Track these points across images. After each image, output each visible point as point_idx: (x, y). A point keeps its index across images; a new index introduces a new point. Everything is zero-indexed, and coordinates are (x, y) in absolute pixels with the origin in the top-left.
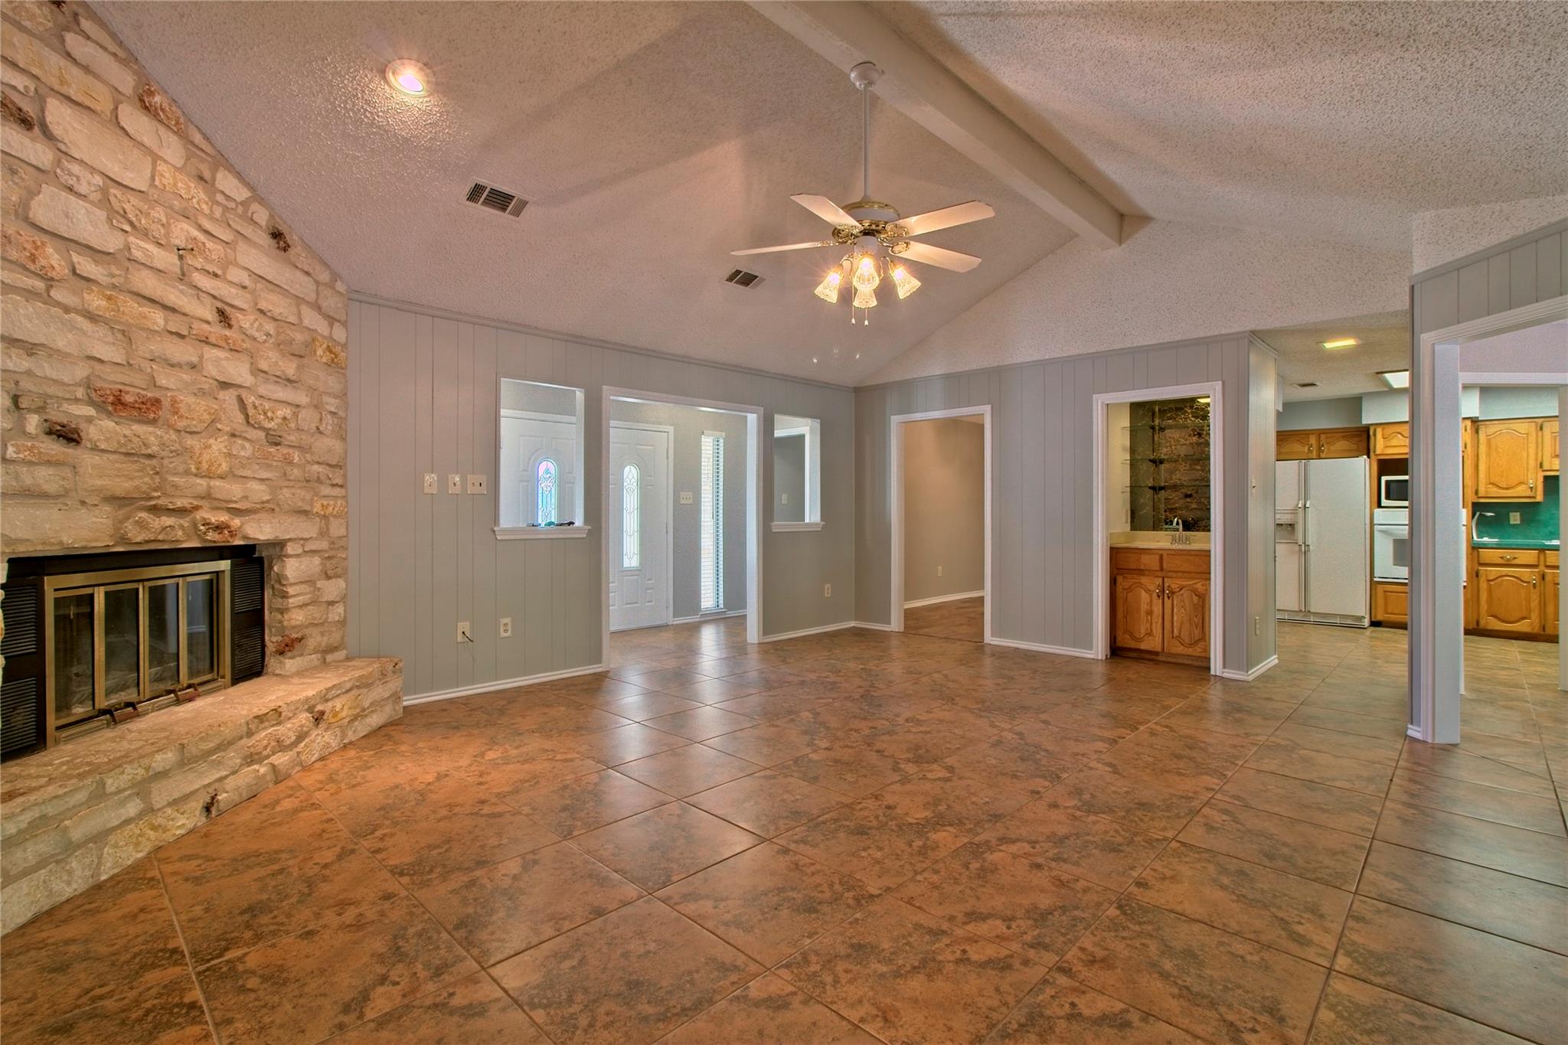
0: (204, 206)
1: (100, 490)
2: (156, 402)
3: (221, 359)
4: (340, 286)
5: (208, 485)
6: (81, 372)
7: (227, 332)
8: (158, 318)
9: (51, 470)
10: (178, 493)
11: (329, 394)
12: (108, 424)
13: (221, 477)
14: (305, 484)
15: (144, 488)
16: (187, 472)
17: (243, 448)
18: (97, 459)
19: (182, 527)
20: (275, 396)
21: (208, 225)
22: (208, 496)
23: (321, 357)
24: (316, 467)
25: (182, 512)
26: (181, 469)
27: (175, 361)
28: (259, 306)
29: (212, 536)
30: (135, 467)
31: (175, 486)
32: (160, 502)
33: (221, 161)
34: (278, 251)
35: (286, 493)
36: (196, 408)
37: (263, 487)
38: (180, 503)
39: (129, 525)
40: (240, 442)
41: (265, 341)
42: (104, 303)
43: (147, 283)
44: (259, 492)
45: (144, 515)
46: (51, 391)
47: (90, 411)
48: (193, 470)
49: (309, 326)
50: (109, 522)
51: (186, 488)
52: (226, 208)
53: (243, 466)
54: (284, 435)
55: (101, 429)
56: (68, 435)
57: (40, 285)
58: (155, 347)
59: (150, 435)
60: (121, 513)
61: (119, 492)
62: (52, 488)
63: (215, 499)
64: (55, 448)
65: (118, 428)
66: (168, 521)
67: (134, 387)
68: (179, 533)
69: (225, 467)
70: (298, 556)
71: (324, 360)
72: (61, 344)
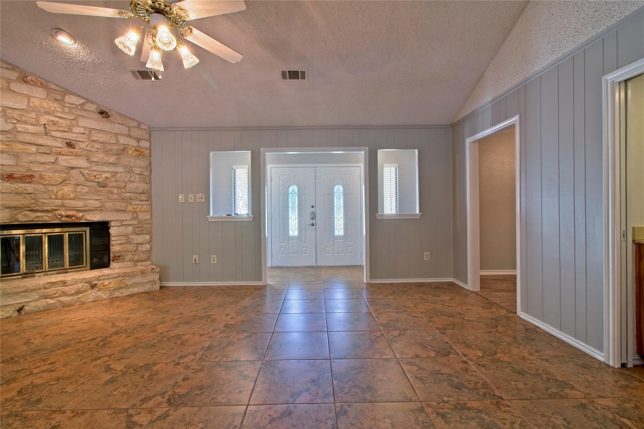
0: (58, 109)
2: (32, 176)
3: (69, 159)
4: (143, 126)
5: (62, 202)
7: (72, 150)
8: (34, 149)
10: (45, 205)
13: (69, 199)
15: (26, 204)
16: (50, 198)
17: (83, 189)
19: (47, 216)
21: (60, 115)
22: (63, 205)
24: (128, 194)
27: (42, 162)
33: (67, 92)
34: (104, 119)
37: (97, 202)
41: (97, 151)
44: (93, 203)
45: (27, 212)
48: (53, 197)
49: (123, 143)
50: (8, 215)
51: (50, 204)
52: (70, 108)
53: (85, 195)
58: (32, 158)
60: (15, 212)
63: (67, 207)
65: (12, 185)
66: (39, 214)
68: (46, 218)
69: (72, 195)
70: (118, 226)
71: (134, 154)
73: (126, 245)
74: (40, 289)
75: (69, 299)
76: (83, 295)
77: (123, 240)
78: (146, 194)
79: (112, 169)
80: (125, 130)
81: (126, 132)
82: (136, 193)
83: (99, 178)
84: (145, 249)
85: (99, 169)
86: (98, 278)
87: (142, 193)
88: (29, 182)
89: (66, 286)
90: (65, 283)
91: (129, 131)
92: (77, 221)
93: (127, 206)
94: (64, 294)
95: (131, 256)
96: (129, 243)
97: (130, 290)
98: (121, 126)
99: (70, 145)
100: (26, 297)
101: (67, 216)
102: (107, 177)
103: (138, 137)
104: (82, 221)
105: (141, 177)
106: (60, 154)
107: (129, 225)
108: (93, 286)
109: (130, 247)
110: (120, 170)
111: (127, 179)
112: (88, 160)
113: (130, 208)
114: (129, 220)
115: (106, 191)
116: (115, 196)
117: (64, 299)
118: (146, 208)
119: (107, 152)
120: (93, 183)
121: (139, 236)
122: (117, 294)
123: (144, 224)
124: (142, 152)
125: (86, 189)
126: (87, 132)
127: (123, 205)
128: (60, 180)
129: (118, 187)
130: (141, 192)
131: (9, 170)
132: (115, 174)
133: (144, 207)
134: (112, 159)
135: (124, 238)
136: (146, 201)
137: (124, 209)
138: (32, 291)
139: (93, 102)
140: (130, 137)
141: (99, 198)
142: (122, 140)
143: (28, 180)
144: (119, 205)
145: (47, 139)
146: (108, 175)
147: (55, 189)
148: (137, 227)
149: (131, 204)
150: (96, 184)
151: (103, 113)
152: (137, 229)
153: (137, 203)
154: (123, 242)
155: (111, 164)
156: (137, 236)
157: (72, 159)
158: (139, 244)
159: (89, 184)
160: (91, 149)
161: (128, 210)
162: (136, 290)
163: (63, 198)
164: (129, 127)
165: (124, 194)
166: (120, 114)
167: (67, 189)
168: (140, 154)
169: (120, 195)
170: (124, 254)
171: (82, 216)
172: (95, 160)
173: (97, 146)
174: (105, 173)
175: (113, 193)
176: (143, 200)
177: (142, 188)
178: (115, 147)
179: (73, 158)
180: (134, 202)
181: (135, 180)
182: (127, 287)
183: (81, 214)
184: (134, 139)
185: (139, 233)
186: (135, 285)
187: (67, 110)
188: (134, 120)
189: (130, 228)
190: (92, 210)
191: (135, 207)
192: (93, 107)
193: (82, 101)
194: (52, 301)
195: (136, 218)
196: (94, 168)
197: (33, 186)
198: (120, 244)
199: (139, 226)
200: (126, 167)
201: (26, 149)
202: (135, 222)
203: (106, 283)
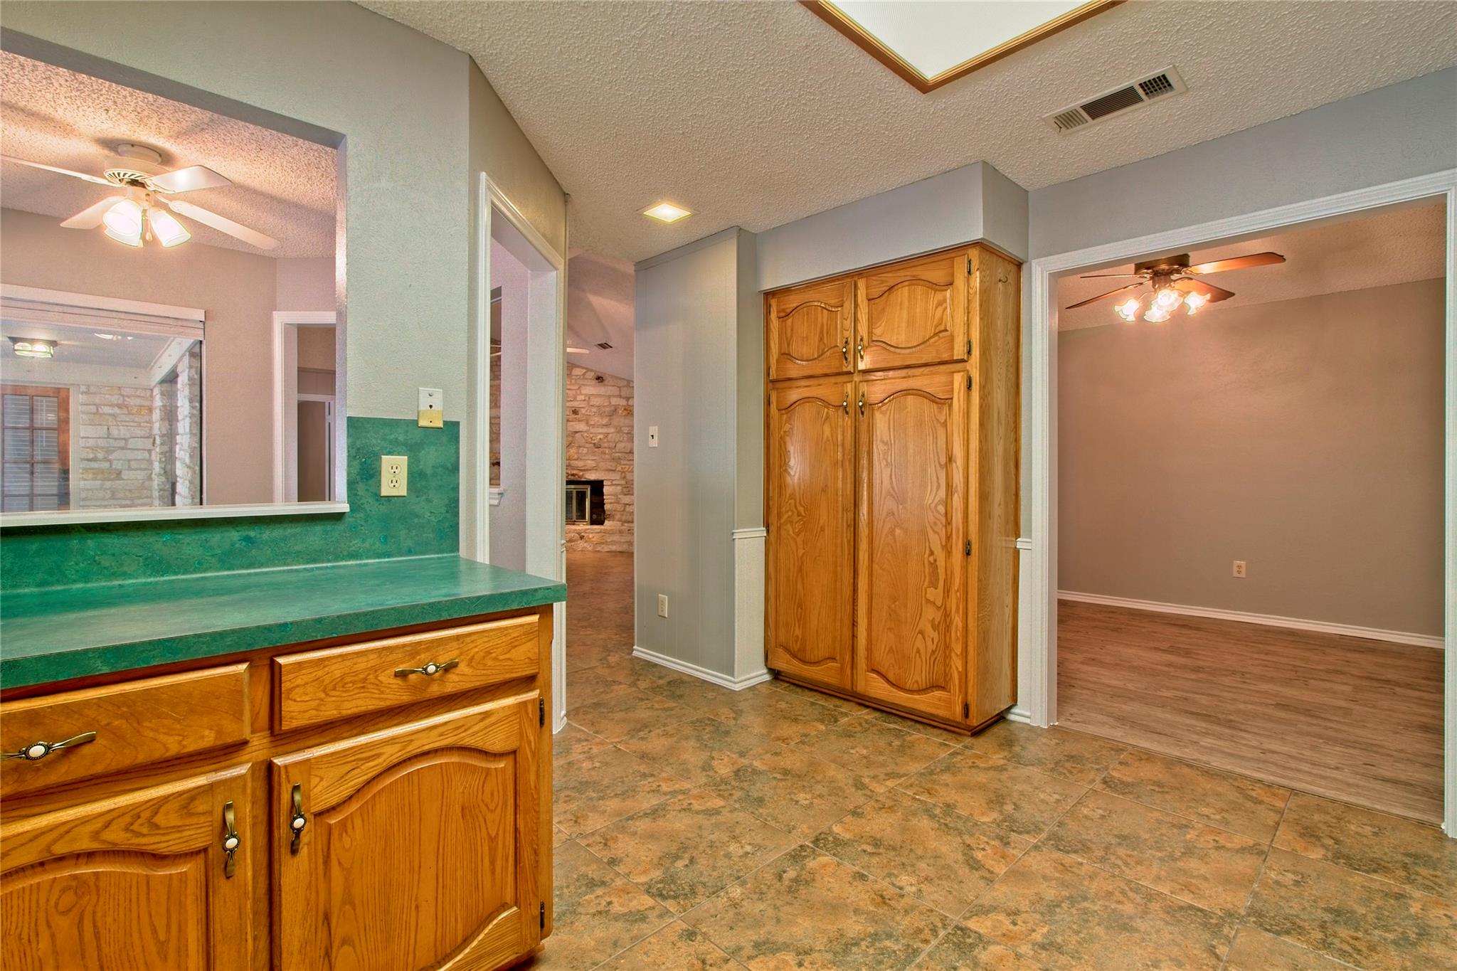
79: (605, 430)
80: (615, 391)
81: (618, 393)
86: (585, 531)
92: (579, 479)
96: (618, 503)
97: (610, 547)
99: (575, 412)
104: (583, 480)
107: (618, 485)
108: (582, 538)
109: (619, 507)
110: (612, 430)
111: (617, 440)
119: (601, 415)
122: (599, 549)
125: (585, 451)
126: (587, 398)
127: (614, 464)
132: (606, 435)
134: (605, 421)
135: (613, 497)
139: (591, 371)
140: (620, 396)
142: (614, 401)
144: (610, 465)
146: (601, 436)
151: (599, 379)
152: (624, 490)
153: (625, 462)
154: (612, 501)
159: (587, 445)
164: (620, 387)
169: (611, 455)
172: (592, 423)
174: (599, 436)
175: (605, 453)
178: (607, 409)
180: (622, 462)
182: (606, 543)
183: (581, 473)
186: (613, 543)
187: (573, 381)
189: (619, 488)
192: (591, 375)
193: (585, 371)
195: (625, 477)
196: (592, 431)
198: (611, 503)
200: (616, 427)
202: (623, 482)
203: (591, 536)
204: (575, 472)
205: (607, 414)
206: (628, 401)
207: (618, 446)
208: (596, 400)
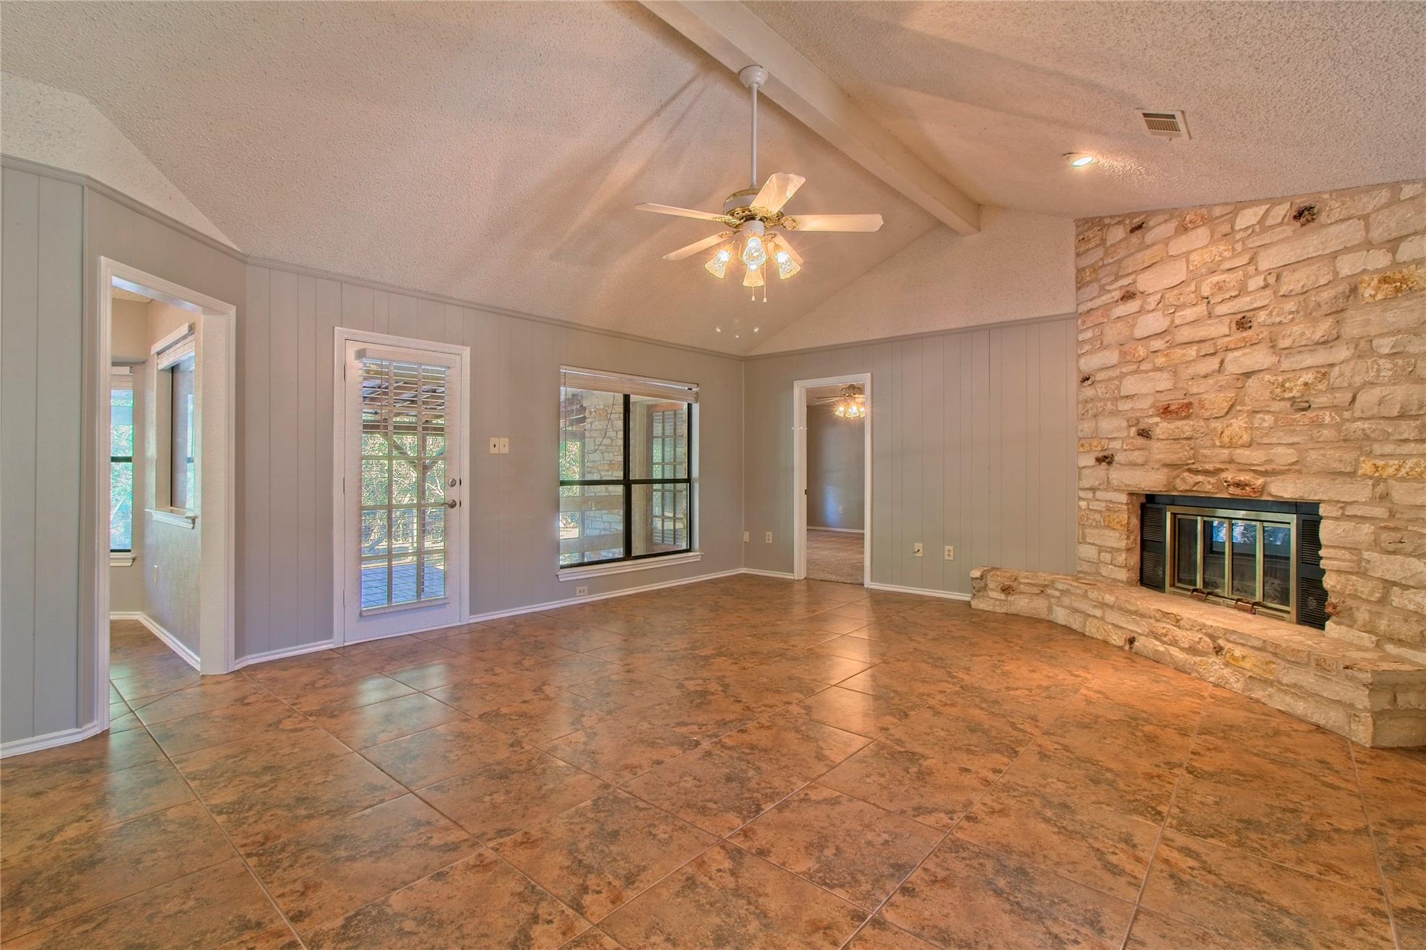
0: (1227, 254)
1: (1159, 461)
2: (1189, 405)
3: (1239, 357)
5: (1231, 452)
6: (1150, 401)
7: (1245, 334)
8: (1192, 352)
9: (1140, 452)
10: (1207, 460)
11: (1381, 335)
12: (1165, 424)
13: (1243, 446)
14: (1342, 444)
15: (1184, 458)
16: (1214, 446)
18: (1159, 444)
19: (1209, 482)
20: (1304, 365)
21: (1227, 265)
22: (1231, 461)
23: (1373, 296)
24: (1359, 424)
25: (1206, 472)
26: (1208, 443)
27: (1203, 373)
28: (1281, 294)
29: (1232, 490)
30: (1179, 446)
31: (1205, 456)
32: (1194, 466)
34: (1306, 227)
35: (1313, 455)
36: (1217, 400)
37: (1291, 451)
38: (1210, 467)
39: (1178, 481)
40: (1260, 415)
41: (1293, 320)
42: (1163, 360)
43: (1185, 334)
44: (1284, 455)
45: (1186, 474)
46: (1138, 415)
47: (1157, 419)
48: (1218, 444)
49: (1350, 274)
50: (1165, 478)
51: (1214, 456)
52: (1243, 240)
53: (1267, 435)
54: (1312, 399)
55: (1163, 428)
56: (1144, 434)
57: (1134, 367)
58: (1191, 370)
59: (1185, 427)
60: (1175, 473)
61: (1168, 461)
62: (1140, 461)
63: (1239, 463)
64: (1140, 441)
65: (1169, 426)
66: (1200, 478)
67: (1176, 399)
69: (1246, 438)
70: (1336, 519)
71: (1379, 297)
72: (1143, 391)
73: (1354, 578)
74: (1151, 618)
75: (1181, 656)
76: (1201, 661)
77: (1344, 560)
78: (1416, 417)
79: (1322, 357)
80: (1353, 232)
81: (1359, 236)
82: (1384, 418)
83: (1291, 390)
84: (1411, 607)
85: (1295, 366)
87: (1402, 416)
88: (1187, 417)
89: (1179, 627)
90: (1178, 621)
91: (1367, 229)
92: (1254, 496)
93: (1357, 460)
94: (1174, 643)
95: (1366, 616)
96: (1363, 574)
98: (1343, 226)
100: (1138, 624)
101: (1237, 485)
102: (1306, 384)
103: (1394, 235)
105: (1400, 362)
106: (1227, 350)
107: (1363, 519)
108: (1218, 650)
111: (1358, 380)
112: (1273, 347)
113: (1366, 467)
114: (1364, 504)
115: (1306, 421)
116: (1325, 432)
117: (1175, 652)
118: (1417, 465)
119: (1310, 315)
120: (1282, 403)
121: (1392, 557)
123: (1409, 520)
124: (1404, 280)
125: (1269, 420)
126: (1271, 280)
127: (1349, 456)
128: (1226, 405)
129: (1334, 407)
130: (1396, 414)
131: (1164, 399)
132: (1323, 372)
133: (1410, 463)
135: (1347, 555)
136: (1416, 441)
137: (1349, 469)
138: (1143, 616)
140: (1368, 245)
141: (1296, 439)
142: (1346, 266)
143: (1184, 414)
144: (1338, 458)
145: (1210, 325)
147: (1217, 425)
148: (1386, 528)
149: (1370, 454)
150: (1288, 404)
151: (1305, 215)
152: (1385, 536)
153: (1388, 449)
154: (1344, 565)
155: (1318, 343)
156: (1385, 557)
157: (1244, 354)
158: (1395, 584)
159: (1276, 406)
160: (1278, 320)
161: (1360, 472)
162: (1300, 707)
163: (1231, 446)
164: (1365, 218)
165: (1347, 425)
166: (1341, 193)
167: (1238, 424)
168: (1398, 290)
169: (1337, 427)
170: (1349, 602)
171: (1264, 486)
173: (1291, 305)
175: (1321, 425)
176: (1406, 441)
177: (1399, 398)
178: (1326, 295)
179: (1248, 350)
180: (1377, 449)
181: (1378, 376)
183: (1259, 481)
184: (1379, 246)
185: (1391, 547)
188: (1380, 186)
189: (1367, 528)
190: (1281, 473)
191: (1380, 463)
194: (1161, 648)
195: (1385, 497)
196: (1285, 365)
197: (1192, 423)
198: (1339, 572)
199: (1391, 525)
201: (1184, 355)
202: (1380, 512)
204: (1243, 477)
205: (1326, 309)
206: (1394, 251)
207: (1363, 398)
208: (1297, 275)
